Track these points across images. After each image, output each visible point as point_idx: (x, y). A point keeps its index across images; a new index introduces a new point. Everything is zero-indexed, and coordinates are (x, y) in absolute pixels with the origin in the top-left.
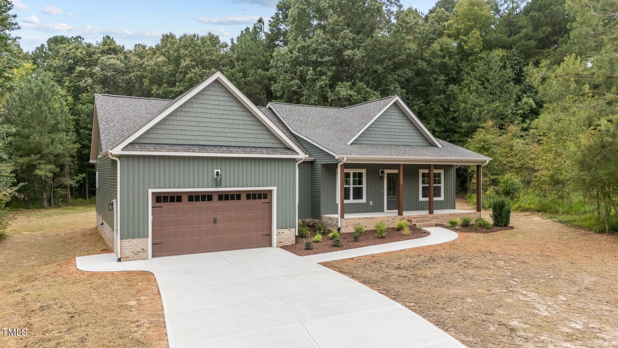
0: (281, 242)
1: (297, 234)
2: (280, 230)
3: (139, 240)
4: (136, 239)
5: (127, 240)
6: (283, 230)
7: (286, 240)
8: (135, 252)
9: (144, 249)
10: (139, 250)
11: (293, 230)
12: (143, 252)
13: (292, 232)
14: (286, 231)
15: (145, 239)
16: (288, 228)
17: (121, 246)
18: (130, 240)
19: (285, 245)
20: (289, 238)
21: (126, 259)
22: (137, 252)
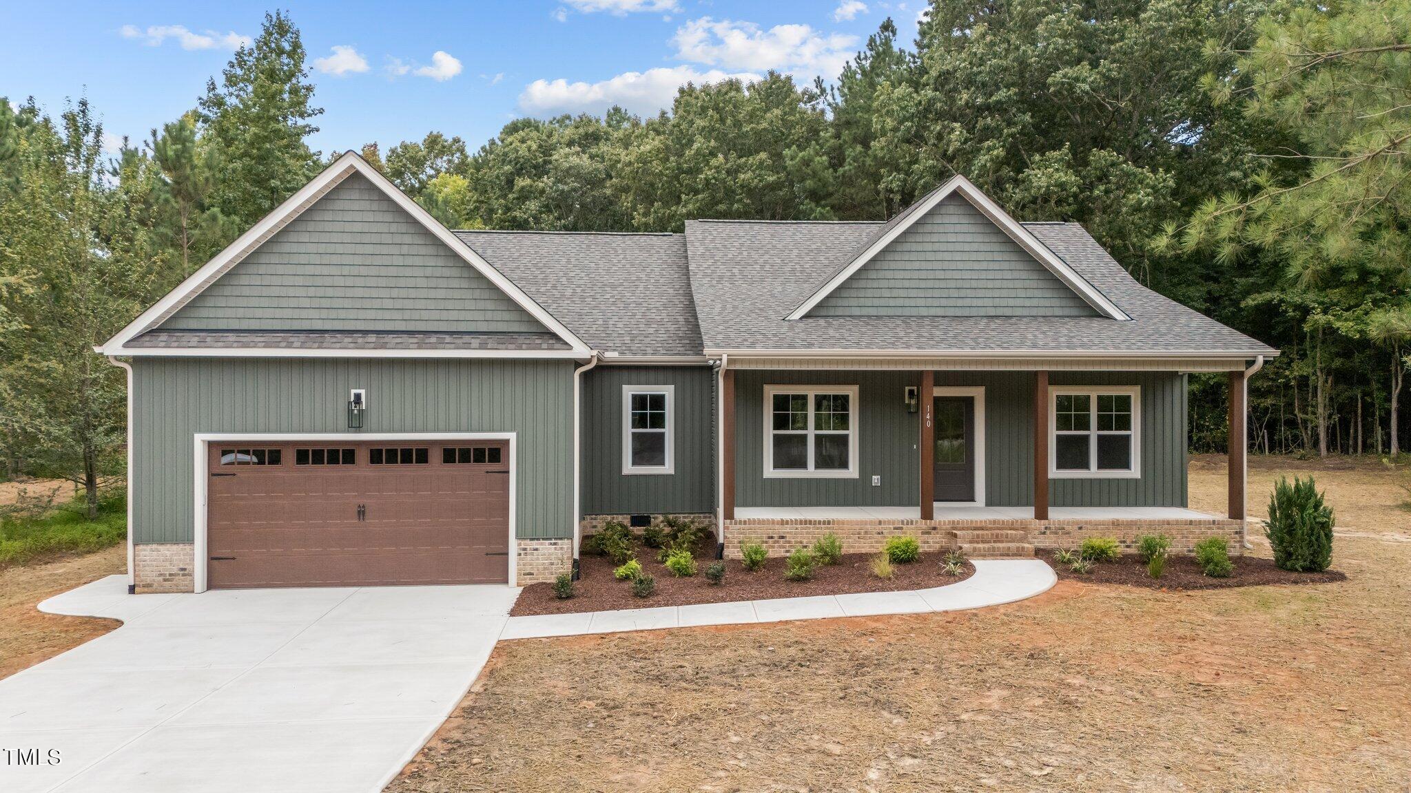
0: (532, 574)
1: (576, 556)
2: (528, 542)
3: (175, 547)
4: (168, 546)
5: (149, 547)
6: (535, 544)
7: (545, 569)
8: (165, 575)
9: (185, 569)
10: (175, 570)
11: (565, 543)
12: (183, 575)
13: (562, 548)
14: (545, 547)
15: (188, 547)
16: (551, 539)
17: (134, 561)
18: (154, 546)
19: (541, 581)
20: (552, 564)
21: (146, 589)
22: (170, 575)
